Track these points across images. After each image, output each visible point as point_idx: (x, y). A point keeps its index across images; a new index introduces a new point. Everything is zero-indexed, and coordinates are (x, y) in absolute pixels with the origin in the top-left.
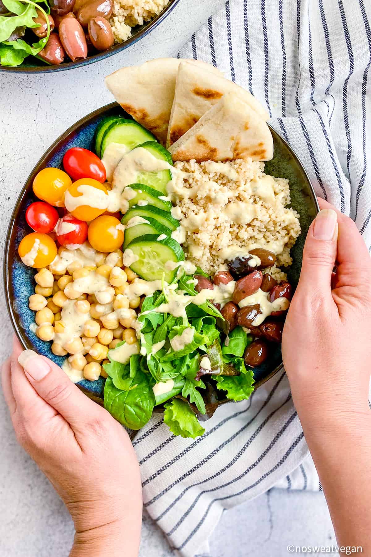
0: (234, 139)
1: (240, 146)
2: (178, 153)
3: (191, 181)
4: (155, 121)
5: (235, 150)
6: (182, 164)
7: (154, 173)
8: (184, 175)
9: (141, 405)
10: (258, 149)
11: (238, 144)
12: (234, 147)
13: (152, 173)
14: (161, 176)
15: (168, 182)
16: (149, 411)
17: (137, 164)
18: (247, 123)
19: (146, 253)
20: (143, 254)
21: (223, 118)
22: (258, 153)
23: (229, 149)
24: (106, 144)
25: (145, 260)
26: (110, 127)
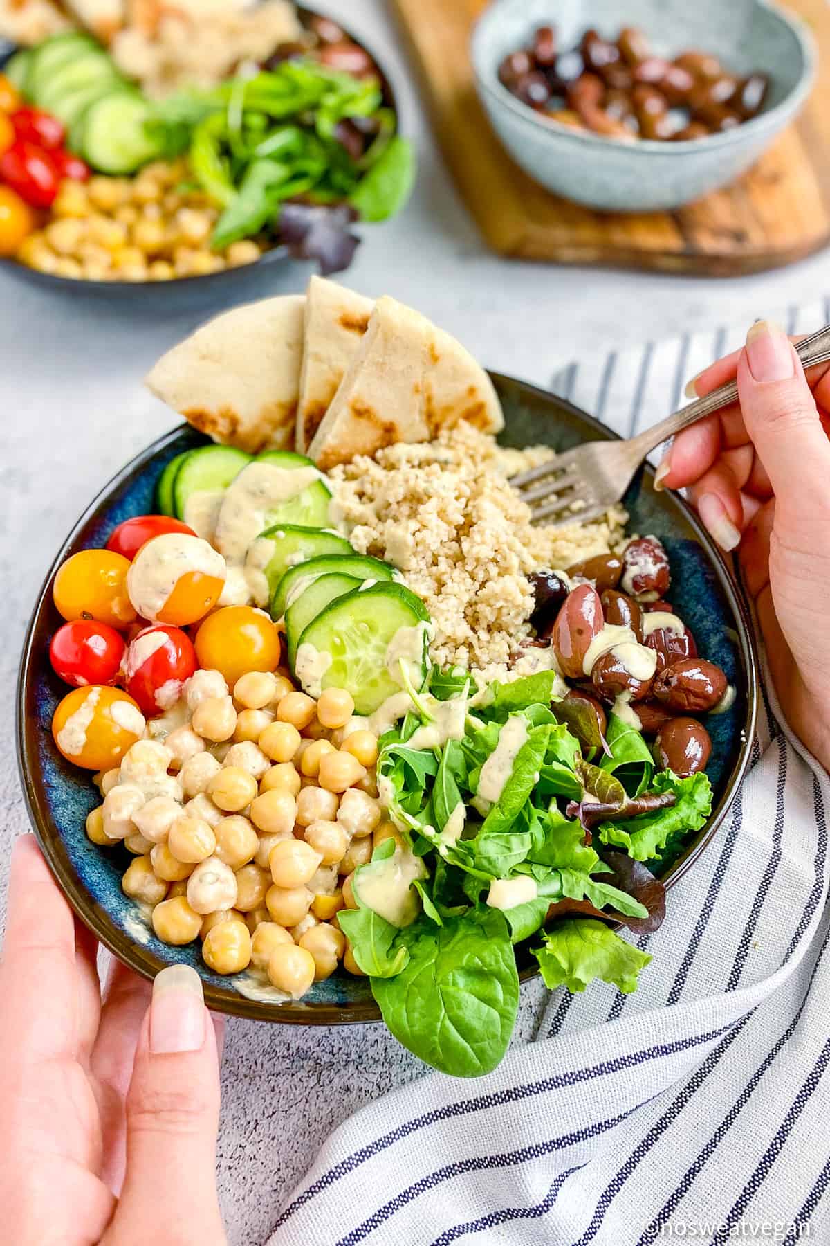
0: (420, 389)
1: (435, 403)
2: (326, 454)
3: (368, 489)
4: (257, 428)
5: (429, 415)
6: (340, 467)
7: (294, 499)
8: (353, 486)
9: (480, 964)
10: (470, 404)
11: (429, 400)
12: (424, 409)
13: (290, 501)
14: (310, 499)
15: (327, 505)
16: (508, 971)
17: (253, 494)
18: (432, 348)
19: (345, 637)
20: (337, 641)
21: (385, 347)
22: (475, 414)
23: (417, 418)
24: (184, 496)
25: (349, 656)
26: (179, 469)
